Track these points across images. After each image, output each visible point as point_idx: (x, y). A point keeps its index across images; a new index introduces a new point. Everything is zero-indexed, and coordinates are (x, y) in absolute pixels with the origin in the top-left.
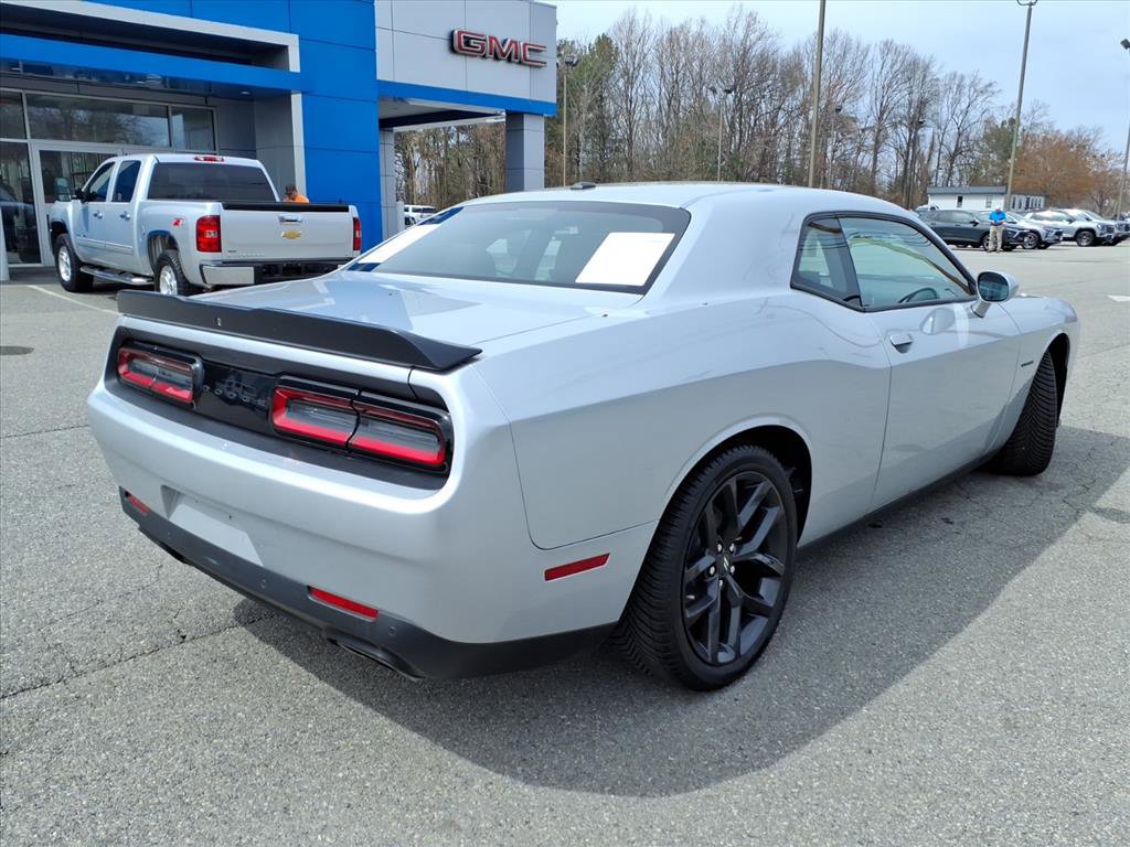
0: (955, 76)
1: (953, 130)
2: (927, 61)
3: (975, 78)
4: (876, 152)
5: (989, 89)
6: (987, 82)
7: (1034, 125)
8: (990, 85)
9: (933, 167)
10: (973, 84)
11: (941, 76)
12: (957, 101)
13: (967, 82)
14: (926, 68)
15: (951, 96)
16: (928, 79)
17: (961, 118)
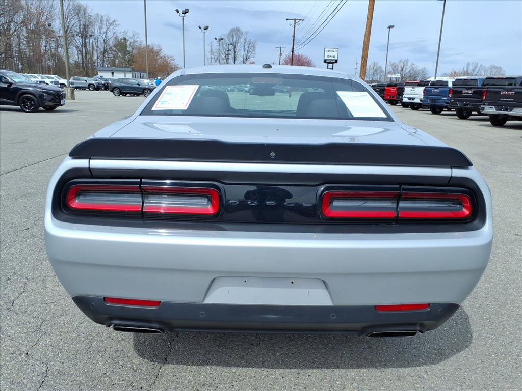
0: (98, 15)
1: (101, 40)
2: (85, 6)
3: (108, 17)
4: (67, 49)
5: (114, 23)
6: (113, 20)
7: (134, 42)
8: (114, 21)
9: (95, 57)
10: (107, 20)
11: (92, 14)
12: (101, 28)
13: (104, 19)
14: (85, 10)
15: (98, 24)
16: (87, 15)
17: (104, 35)
